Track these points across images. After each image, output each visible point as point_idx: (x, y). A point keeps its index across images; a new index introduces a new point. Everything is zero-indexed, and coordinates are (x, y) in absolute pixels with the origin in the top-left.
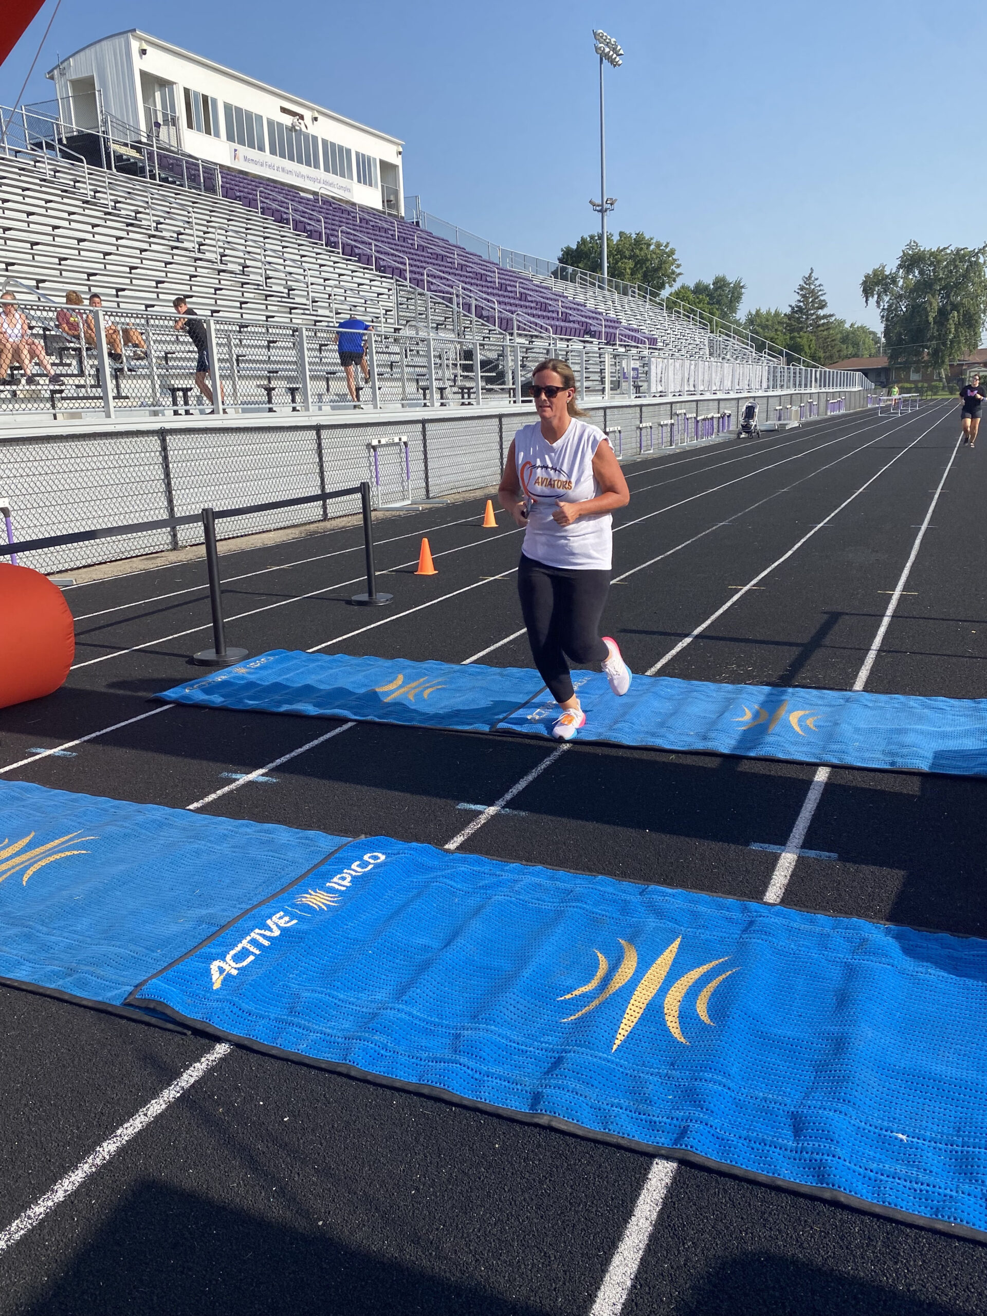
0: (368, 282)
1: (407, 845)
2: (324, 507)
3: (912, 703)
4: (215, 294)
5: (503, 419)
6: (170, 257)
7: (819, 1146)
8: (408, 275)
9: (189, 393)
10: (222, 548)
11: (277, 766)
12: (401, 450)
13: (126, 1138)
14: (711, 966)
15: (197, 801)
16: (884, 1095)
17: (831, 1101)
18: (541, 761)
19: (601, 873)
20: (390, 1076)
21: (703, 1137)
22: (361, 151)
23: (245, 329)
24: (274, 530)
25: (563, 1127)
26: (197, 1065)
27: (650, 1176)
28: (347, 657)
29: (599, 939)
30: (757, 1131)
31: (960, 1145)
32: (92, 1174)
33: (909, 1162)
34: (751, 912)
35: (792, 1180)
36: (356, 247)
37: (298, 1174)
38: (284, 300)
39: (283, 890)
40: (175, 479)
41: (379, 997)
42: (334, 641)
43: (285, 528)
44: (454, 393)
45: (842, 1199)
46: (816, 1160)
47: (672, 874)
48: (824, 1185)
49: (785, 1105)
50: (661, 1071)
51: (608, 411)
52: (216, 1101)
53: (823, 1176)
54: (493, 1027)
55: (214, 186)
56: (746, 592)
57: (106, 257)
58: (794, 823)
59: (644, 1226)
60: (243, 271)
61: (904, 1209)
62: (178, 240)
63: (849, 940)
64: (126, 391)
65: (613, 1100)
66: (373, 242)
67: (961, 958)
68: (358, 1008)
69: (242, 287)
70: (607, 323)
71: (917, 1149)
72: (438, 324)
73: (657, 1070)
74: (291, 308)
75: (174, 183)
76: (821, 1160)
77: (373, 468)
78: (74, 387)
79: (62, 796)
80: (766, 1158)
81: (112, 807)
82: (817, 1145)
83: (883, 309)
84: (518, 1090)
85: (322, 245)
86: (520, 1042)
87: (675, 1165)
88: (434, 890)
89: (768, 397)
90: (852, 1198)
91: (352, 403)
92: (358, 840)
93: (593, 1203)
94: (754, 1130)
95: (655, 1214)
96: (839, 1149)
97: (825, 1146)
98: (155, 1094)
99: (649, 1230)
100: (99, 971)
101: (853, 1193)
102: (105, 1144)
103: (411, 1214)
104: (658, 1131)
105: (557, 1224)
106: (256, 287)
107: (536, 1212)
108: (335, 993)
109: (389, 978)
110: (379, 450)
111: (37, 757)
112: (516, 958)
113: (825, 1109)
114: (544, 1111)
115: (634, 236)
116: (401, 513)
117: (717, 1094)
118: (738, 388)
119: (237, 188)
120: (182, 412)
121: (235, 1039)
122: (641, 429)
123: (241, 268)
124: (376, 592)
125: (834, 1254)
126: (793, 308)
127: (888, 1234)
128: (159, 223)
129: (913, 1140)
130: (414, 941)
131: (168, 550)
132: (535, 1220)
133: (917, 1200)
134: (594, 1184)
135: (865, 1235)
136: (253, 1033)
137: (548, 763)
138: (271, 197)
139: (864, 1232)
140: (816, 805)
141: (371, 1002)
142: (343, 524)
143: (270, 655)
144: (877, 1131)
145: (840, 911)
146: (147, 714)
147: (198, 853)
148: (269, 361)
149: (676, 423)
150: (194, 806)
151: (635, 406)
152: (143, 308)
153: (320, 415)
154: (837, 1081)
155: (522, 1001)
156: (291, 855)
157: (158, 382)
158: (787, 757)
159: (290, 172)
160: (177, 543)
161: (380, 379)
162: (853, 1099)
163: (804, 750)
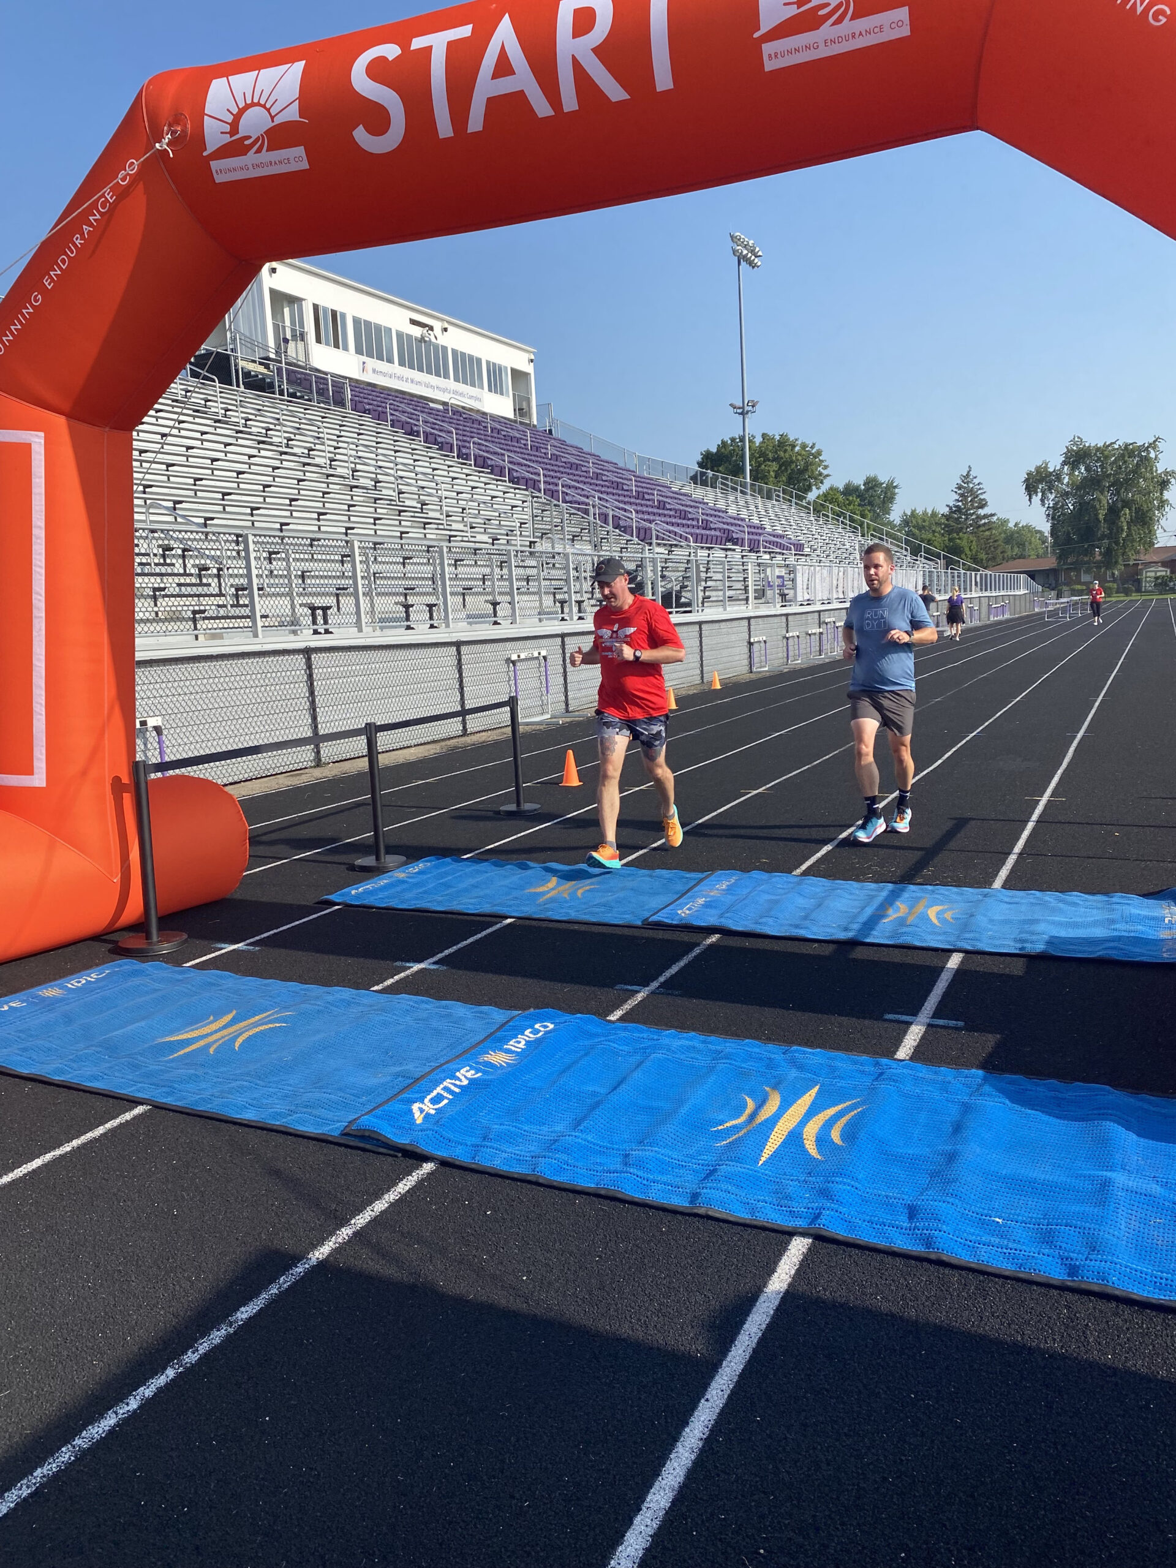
0: (501, 494)
1: (573, 1016)
2: (464, 723)
3: (1047, 898)
4: (349, 510)
6: (301, 473)
7: (929, 1225)
8: (542, 486)
9: (329, 612)
11: (446, 956)
12: (540, 664)
13: (359, 1226)
15: (380, 983)
16: (987, 1193)
17: (941, 1196)
18: (692, 950)
19: (749, 1039)
20: (572, 1183)
21: (834, 1220)
22: (492, 360)
23: (379, 546)
24: (415, 746)
25: (718, 1216)
26: (410, 1177)
27: (790, 1248)
29: (747, 1087)
30: (878, 1217)
31: (1045, 1224)
32: (336, 1249)
33: (1002, 1236)
34: (882, 1066)
35: (907, 1249)
36: (489, 458)
38: (416, 515)
39: (466, 1052)
40: (319, 697)
41: (557, 1129)
42: (487, 848)
43: (425, 744)
46: (925, 1234)
47: (813, 1039)
48: (931, 1250)
49: (903, 1200)
50: (799, 1178)
51: (753, 621)
52: (430, 1201)
53: (930, 1244)
54: (656, 1149)
55: (343, 400)
57: (240, 476)
58: (926, 999)
59: (784, 1278)
60: (375, 486)
61: (994, 1265)
62: (309, 456)
63: (967, 1086)
65: (759, 1197)
66: (506, 453)
68: (541, 1137)
69: (375, 503)
70: (750, 530)
71: (1010, 1227)
72: (574, 536)
73: (796, 1178)
74: (426, 524)
75: (301, 398)
76: (930, 1234)
77: (512, 682)
78: (214, 607)
79: (252, 982)
80: (885, 1234)
81: (301, 989)
82: (927, 1224)
83: (1048, 508)
84: (679, 1192)
85: (454, 457)
86: (680, 1160)
87: (810, 1240)
88: (599, 1051)
90: (953, 1258)
92: (527, 1012)
93: (743, 1264)
94: (876, 1216)
95: (794, 1270)
96: (944, 1227)
97: (933, 1225)
98: (377, 1197)
99: (788, 1280)
100: (314, 1112)
101: (954, 1255)
102: (343, 1230)
103: (597, 1272)
104: (796, 1217)
106: (388, 502)
108: (521, 1126)
109: (565, 1115)
110: (518, 664)
111: (223, 951)
112: (675, 1101)
113: (936, 1201)
114: (701, 1205)
115: (777, 437)
116: (541, 727)
117: (846, 1192)
119: (366, 401)
120: (323, 631)
121: (440, 1158)
122: (787, 639)
123: (373, 483)
124: (524, 802)
126: (951, 508)
127: (980, 1281)
128: (289, 439)
129: (1008, 1222)
130: (584, 1088)
131: (311, 767)
133: (1007, 1260)
134: (744, 1253)
135: (962, 1282)
136: (454, 1153)
137: (699, 952)
138: (400, 409)
139: (961, 1280)
140: (947, 984)
141: (552, 1132)
142: (483, 739)
143: (427, 861)
144: (978, 1216)
145: (961, 1065)
146: (319, 914)
148: (404, 578)
149: (825, 632)
150: (375, 988)
151: (781, 615)
152: (278, 526)
153: (460, 631)
154: (949, 1182)
155: (680, 1130)
156: (469, 1025)
157: (298, 601)
158: (924, 945)
159: (419, 383)
160: (320, 760)
161: (518, 594)
162: (959, 1194)
163: (939, 938)
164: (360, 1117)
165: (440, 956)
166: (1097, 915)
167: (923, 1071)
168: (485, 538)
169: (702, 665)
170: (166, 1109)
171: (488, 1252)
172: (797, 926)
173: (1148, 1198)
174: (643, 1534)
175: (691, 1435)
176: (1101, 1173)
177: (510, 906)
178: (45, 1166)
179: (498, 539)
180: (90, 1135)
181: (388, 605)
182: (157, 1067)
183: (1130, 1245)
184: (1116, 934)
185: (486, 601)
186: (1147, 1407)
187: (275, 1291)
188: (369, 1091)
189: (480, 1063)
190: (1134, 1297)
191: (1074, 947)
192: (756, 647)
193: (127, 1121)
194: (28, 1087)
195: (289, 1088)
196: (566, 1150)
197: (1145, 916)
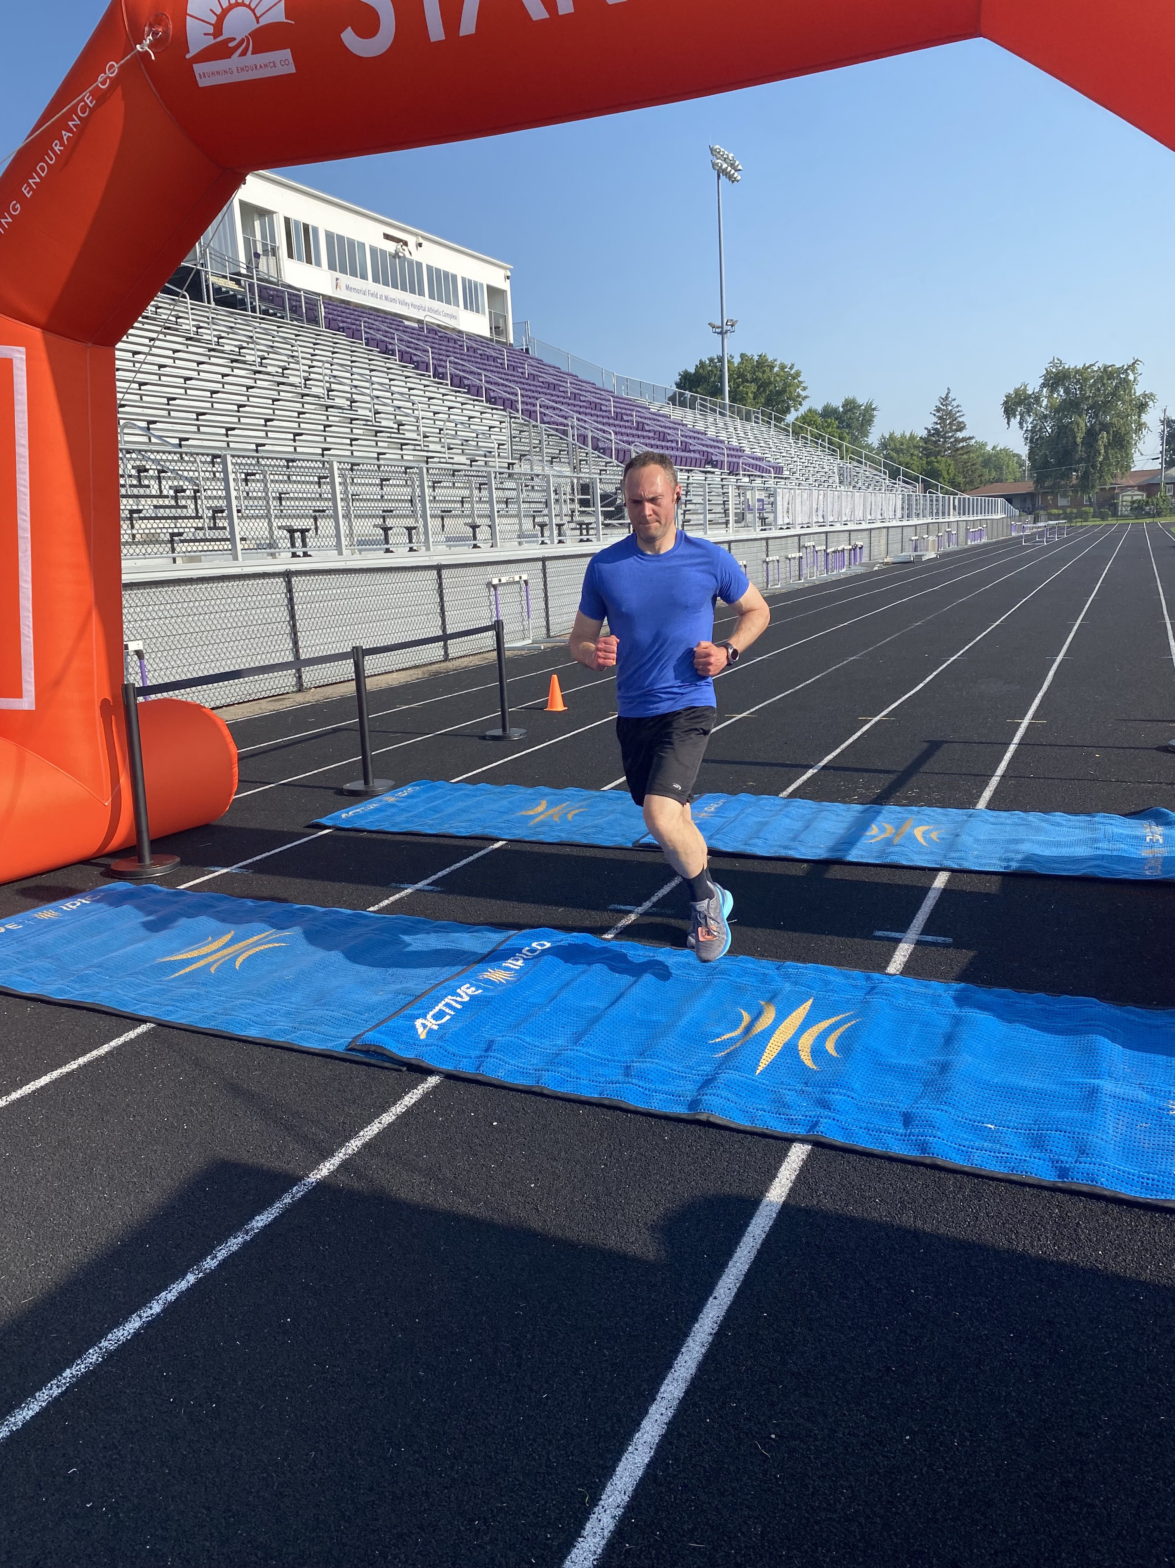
0: (478, 414)
1: (569, 934)
2: (446, 648)
4: (325, 431)
6: (276, 393)
7: (924, 1131)
8: (520, 407)
9: (307, 535)
11: (437, 879)
12: (521, 588)
13: (368, 1138)
15: (373, 906)
16: (979, 1100)
17: (935, 1104)
19: (743, 956)
20: (575, 1093)
21: (832, 1128)
22: (468, 277)
23: (356, 468)
25: (719, 1122)
26: (415, 1091)
27: (790, 1154)
28: (489, 786)
29: (742, 1001)
30: (875, 1124)
31: (1036, 1130)
32: (347, 1159)
33: (995, 1141)
34: (874, 981)
35: (903, 1154)
36: (465, 378)
37: (511, 1156)
38: (393, 435)
39: (464, 970)
40: (300, 621)
41: (559, 1042)
42: (474, 772)
43: (407, 669)
44: (572, 529)
45: (940, 1164)
46: (920, 1140)
47: (804, 955)
48: (926, 1155)
49: (898, 1108)
50: (797, 1088)
52: (436, 1113)
53: (925, 1149)
54: (656, 1060)
55: (317, 317)
56: (876, 723)
57: (214, 395)
58: (915, 915)
59: (785, 1182)
60: (351, 406)
61: (987, 1169)
62: (284, 375)
65: (758, 1106)
66: (482, 372)
68: (543, 1050)
69: (351, 423)
70: (729, 452)
71: (1002, 1133)
72: (553, 458)
73: (794, 1088)
74: (402, 444)
75: (274, 315)
76: (925, 1140)
77: (494, 607)
78: (193, 530)
80: (881, 1140)
82: (922, 1131)
83: (1027, 430)
84: (681, 1101)
85: (429, 376)
86: (680, 1071)
87: (810, 1147)
89: (902, 527)
90: (948, 1162)
92: (523, 933)
93: (745, 1169)
94: (872, 1123)
95: (794, 1176)
96: (939, 1133)
97: (928, 1131)
98: (384, 1110)
99: (789, 1184)
100: (318, 1029)
101: (948, 1159)
102: (352, 1141)
103: (603, 1178)
104: (795, 1124)
105: (718, 1181)
107: (701, 1176)
108: (522, 1038)
109: (566, 1030)
110: (499, 588)
111: (216, 874)
112: (672, 1014)
113: (930, 1109)
114: (702, 1112)
115: (758, 357)
116: (523, 652)
117: (843, 1102)
118: (869, 517)
119: (340, 318)
120: (301, 554)
121: (444, 1072)
122: (767, 563)
123: (349, 403)
124: (509, 727)
125: (932, 1195)
126: (929, 431)
127: (975, 1184)
128: (263, 358)
129: (1000, 1128)
130: (583, 1004)
131: (293, 692)
132: (700, 1181)
133: (1000, 1163)
134: (745, 1159)
136: (459, 1067)
138: (375, 327)
139: (956, 1183)
140: (936, 903)
141: (553, 1045)
142: (465, 664)
143: (415, 785)
144: (971, 1122)
145: (951, 980)
148: (383, 500)
149: (804, 556)
150: (371, 909)
151: (762, 539)
152: (253, 447)
153: (440, 554)
154: (941, 1091)
155: (679, 1043)
156: (466, 945)
157: (276, 523)
158: (910, 864)
159: (393, 300)
160: (302, 685)
161: (499, 516)
162: (952, 1102)
163: (926, 857)
164: (364, 1033)
165: (434, 878)
166: (1080, 835)
167: (913, 985)
168: (463, 459)
170: (169, 1027)
171: (495, 1161)
172: (786, 847)
173: (1135, 1104)
174: (659, 1421)
175: (701, 1330)
176: (1088, 1081)
177: (501, 828)
178: (53, 1083)
179: (477, 461)
180: (95, 1053)
181: (367, 528)
182: (158, 987)
183: (1118, 1149)
184: (1099, 852)
185: (465, 524)
186: (1136, 1299)
187: (287, 1200)
188: (370, 1008)
189: (480, 981)
190: (1123, 1196)
191: (1058, 865)
193: (131, 1039)
194: (30, 1007)
195: (294, 1006)
196: (568, 1063)
197: (1128, 836)
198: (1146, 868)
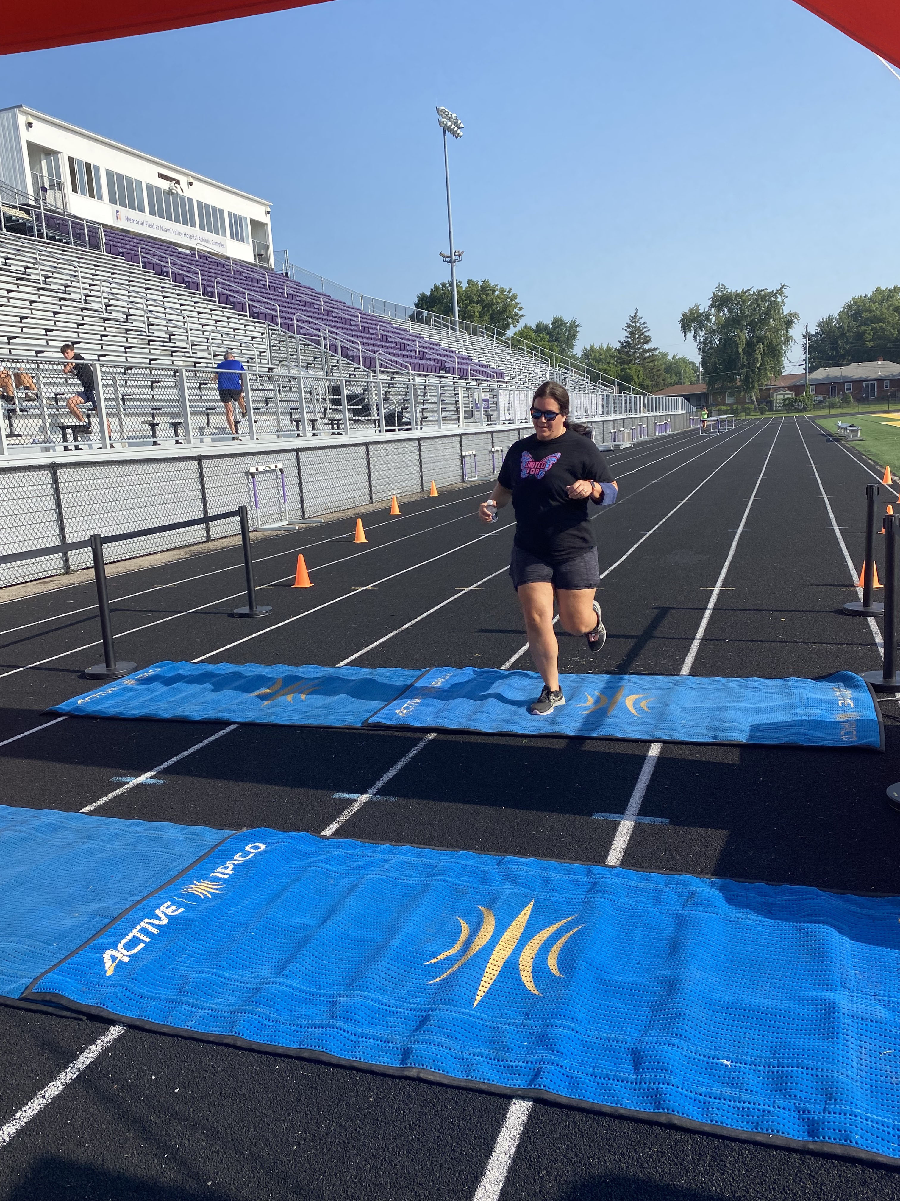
0: (242, 327)
1: (286, 835)
2: (207, 529)
3: (731, 684)
4: (101, 340)
5: (370, 447)
6: (58, 307)
7: (656, 1076)
8: (279, 321)
9: (78, 431)
10: (110, 571)
11: (164, 769)
12: (277, 476)
13: (25, 1120)
14: (561, 925)
15: (90, 805)
16: (712, 1027)
17: (665, 1036)
18: (409, 750)
19: (463, 849)
20: (273, 1043)
21: (555, 1077)
22: (233, 211)
23: (129, 371)
25: (431, 1078)
26: (93, 1047)
27: (508, 1116)
29: (462, 908)
30: (601, 1067)
31: (776, 1065)
33: (732, 1084)
34: (594, 875)
35: (633, 1108)
36: (231, 296)
37: (189, 1140)
38: (165, 344)
39: (170, 882)
40: (66, 509)
41: (261, 973)
42: (218, 651)
43: (170, 550)
44: (325, 424)
45: (676, 1122)
46: (653, 1089)
47: (525, 846)
48: (661, 1110)
49: (626, 1043)
50: (517, 1021)
51: (463, 438)
52: (111, 1079)
53: (659, 1102)
54: (366, 993)
55: (98, 243)
58: (631, 794)
59: (504, 1160)
60: (127, 319)
61: (729, 1126)
62: (65, 292)
63: (680, 894)
64: (18, 429)
65: (474, 1050)
66: (247, 292)
67: (776, 904)
68: (243, 985)
69: (126, 333)
70: (459, 360)
71: (739, 1072)
72: (308, 364)
73: (513, 1021)
74: (172, 352)
75: (60, 241)
76: (657, 1089)
77: (252, 493)
80: (610, 1090)
81: (9, 813)
82: (653, 1076)
83: (700, 342)
84: (389, 1047)
85: (200, 295)
86: (391, 1005)
87: (530, 1104)
88: (311, 874)
89: (603, 421)
90: (684, 1120)
91: (230, 435)
92: (240, 833)
93: (458, 1143)
94: (599, 1067)
95: (514, 1149)
96: (672, 1078)
97: (660, 1076)
98: (52, 1077)
99: (508, 1163)
101: (685, 1115)
103: (293, 1167)
104: (515, 1074)
105: (427, 1165)
106: (139, 333)
107: (407, 1156)
108: (221, 972)
109: (271, 956)
110: (256, 476)
112: (388, 930)
113: (660, 1043)
114: (413, 1064)
115: (480, 283)
116: (279, 533)
117: (566, 1038)
118: (576, 414)
119: (120, 245)
120: (72, 447)
121: (128, 1021)
122: (493, 452)
123: (125, 316)
124: (256, 605)
125: (670, 1170)
126: (622, 344)
127: (716, 1149)
128: (48, 277)
129: (736, 1065)
130: (293, 921)
131: (60, 575)
132: (406, 1163)
133: (740, 1116)
134: (459, 1126)
135: (696, 1151)
136: (145, 1014)
137: (415, 752)
138: (151, 252)
139: (695, 1149)
140: (650, 776)
141: (256, 978)
142: (225, 544)
143: (156, 666)
144: (705, 1059)
145: (672, 870)
146: (42, 727)
147: (91, 852)
148: (153, 399)
150: (87, 809)
151: (488, 431)
153: (200, 446)
154: (671, 1018)
155: (392, 968)
156: (178, 849)
158: (625, 736)
159: (167, 230)
160: (68, 567)
162: (684, 1033)
163: (639, 728)
164: (43, 974)
165: (159, 768)
166: (778, 700)
167: (634, 878)
169: (421, 476)
172: (508, 722)
173: (874, 1024)
176: (822, 994)
177: (235, 712)
181: (136, 424)
184: (797, 718)
188: (61, 936)
190: (880, 1159)
192: (467, 460)
196: (268, 1002)
197: (821, 700)
198: (842, 733)
